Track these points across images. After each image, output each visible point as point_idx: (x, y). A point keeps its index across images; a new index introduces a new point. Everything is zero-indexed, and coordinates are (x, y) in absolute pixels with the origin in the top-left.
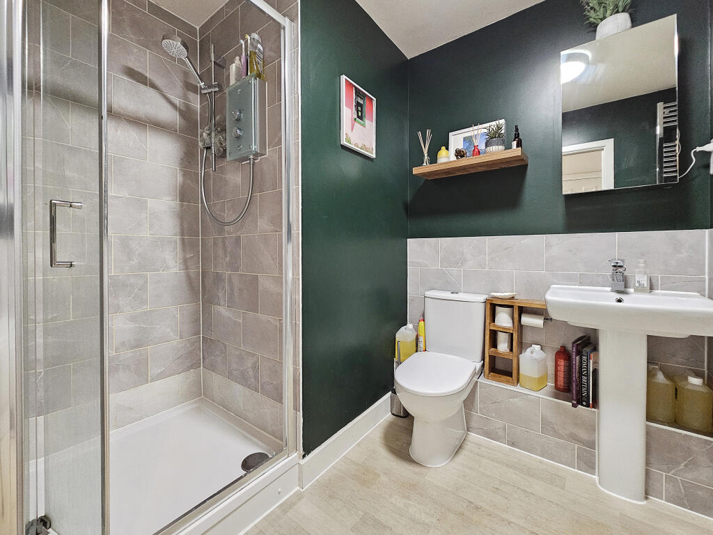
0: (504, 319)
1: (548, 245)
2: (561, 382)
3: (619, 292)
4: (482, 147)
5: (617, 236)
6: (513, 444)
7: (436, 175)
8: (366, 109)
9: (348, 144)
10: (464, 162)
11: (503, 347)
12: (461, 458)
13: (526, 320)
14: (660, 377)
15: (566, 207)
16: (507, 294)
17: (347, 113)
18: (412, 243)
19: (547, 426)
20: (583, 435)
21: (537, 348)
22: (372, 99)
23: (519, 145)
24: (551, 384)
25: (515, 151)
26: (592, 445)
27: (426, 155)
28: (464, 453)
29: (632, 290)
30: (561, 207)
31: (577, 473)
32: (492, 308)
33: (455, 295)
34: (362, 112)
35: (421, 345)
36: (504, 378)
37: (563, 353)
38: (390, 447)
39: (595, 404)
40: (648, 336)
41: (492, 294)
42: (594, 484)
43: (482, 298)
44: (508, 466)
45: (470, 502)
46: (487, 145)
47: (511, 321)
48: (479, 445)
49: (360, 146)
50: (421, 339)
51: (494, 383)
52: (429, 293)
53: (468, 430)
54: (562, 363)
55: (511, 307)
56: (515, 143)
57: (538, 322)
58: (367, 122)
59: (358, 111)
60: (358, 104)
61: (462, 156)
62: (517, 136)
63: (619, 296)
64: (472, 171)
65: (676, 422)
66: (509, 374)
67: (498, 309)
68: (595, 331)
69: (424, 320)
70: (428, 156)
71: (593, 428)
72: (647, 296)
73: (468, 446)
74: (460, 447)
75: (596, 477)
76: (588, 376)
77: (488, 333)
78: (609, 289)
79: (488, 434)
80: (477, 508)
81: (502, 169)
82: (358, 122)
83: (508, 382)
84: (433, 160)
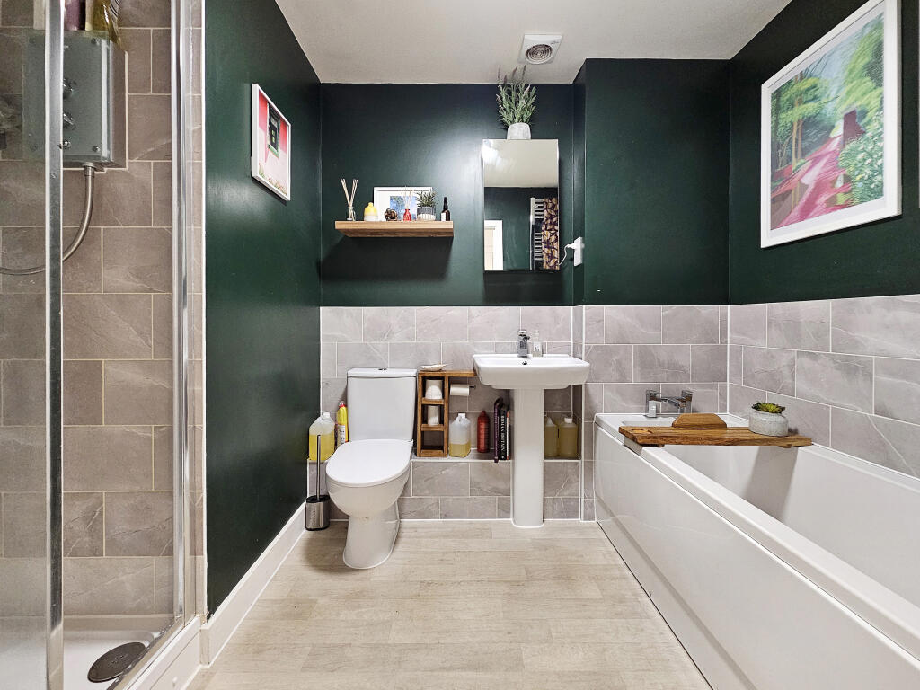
0: (434, 392)
1: (471, 317)
2: (483, 445)
3: (524, 357)
4: (413, 211)
5: (521, 308)
6: (445, 516)
7: (361, 233)
8: (280, 135)
9: (261, 177)
10: (393, 225)
11: (433, 421)
12: (400, 547)
13: (455, 390)
14: (550, 422)
15: (485, 282)
16: (437, 366)
17: (260, 136)
18: (325, 312)
19: (475, 488)
20: (501, 486)
21: (463, 415)
22: (286, 124)
23: (448, 218)
24: (473, 449)
25: (444, 224)
26: (507, 492)
27: (351, 208)
28: (402, 541)
29: (530, 355)
30: (480, 283)
31: (499, 522)
32: (423, 380)
33: (383, 372)
34: (275, 137)
35: (344, 436)
36: (435, 452)
37: (484, 417)
38: (316, 566)
39: (511, 456)
40: (546, 390)
41: (423, 367)
42: (511, 525)
43: (413, 373)
44: (445, 537)
45: (422, 582)
46: (419, 211)
47: (441, 393)
48: (415, 529)
49: (274, 182)
50: (344, 428)
51: (427, 460)
52: (352, 372)
53: (401, 518)
54: (483, 426)
55: (442, 379)
56: (444, 215)
57: (465, 391)
58: (281, 151)
59: (271, 135)
60: (272, 128)
61: (393, 218)
62: (445, 208)
63: (524, 360)
64: (401, 235)
65: (558, 456)
66: (441, 448)
67: (429, 381)
68: (508, 391)
69: (346, 406)
70: (354, 209)
71: (509, 477)
72: (540, 359)
73: (404, 533)
74: (398, 537)
75: (511, 519)
76: (505, 432)
77: (420, 408)
78: (517, 355)
79: (421, 515)
80: (429, 584)
81: (430, 238)
82: (272, 151)
83: (439, 455)
84: (360, 216)
